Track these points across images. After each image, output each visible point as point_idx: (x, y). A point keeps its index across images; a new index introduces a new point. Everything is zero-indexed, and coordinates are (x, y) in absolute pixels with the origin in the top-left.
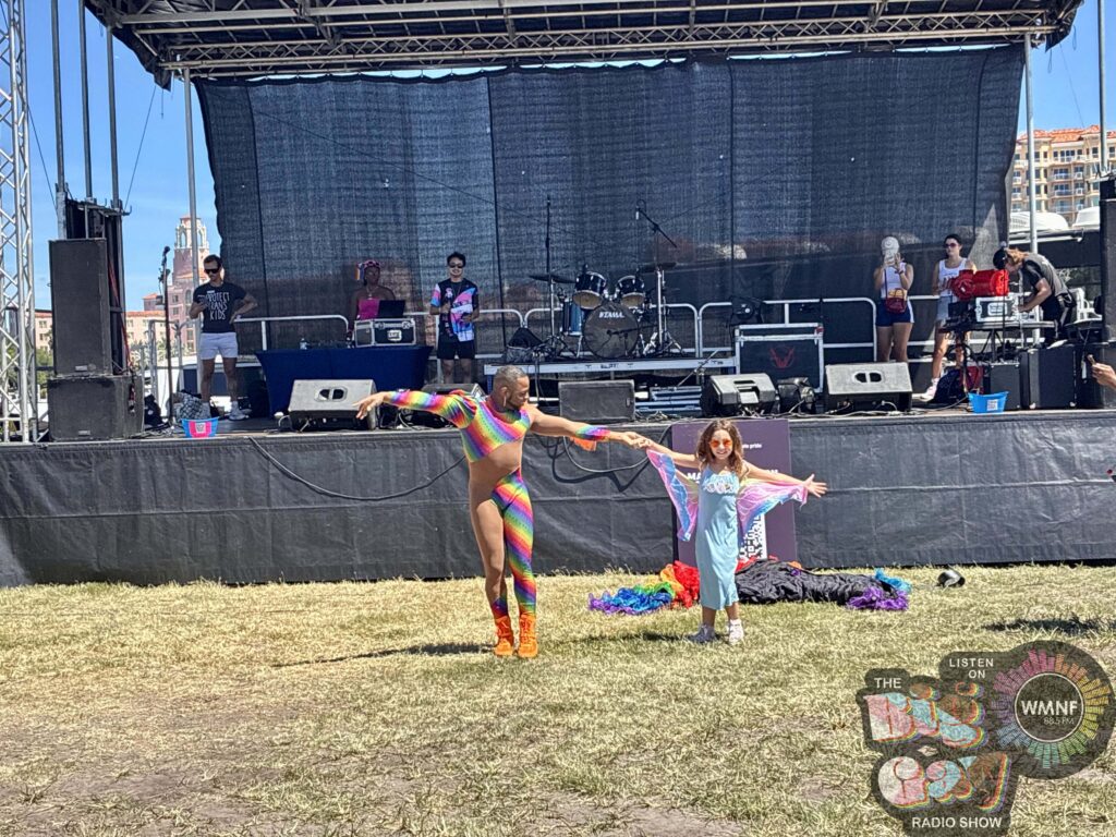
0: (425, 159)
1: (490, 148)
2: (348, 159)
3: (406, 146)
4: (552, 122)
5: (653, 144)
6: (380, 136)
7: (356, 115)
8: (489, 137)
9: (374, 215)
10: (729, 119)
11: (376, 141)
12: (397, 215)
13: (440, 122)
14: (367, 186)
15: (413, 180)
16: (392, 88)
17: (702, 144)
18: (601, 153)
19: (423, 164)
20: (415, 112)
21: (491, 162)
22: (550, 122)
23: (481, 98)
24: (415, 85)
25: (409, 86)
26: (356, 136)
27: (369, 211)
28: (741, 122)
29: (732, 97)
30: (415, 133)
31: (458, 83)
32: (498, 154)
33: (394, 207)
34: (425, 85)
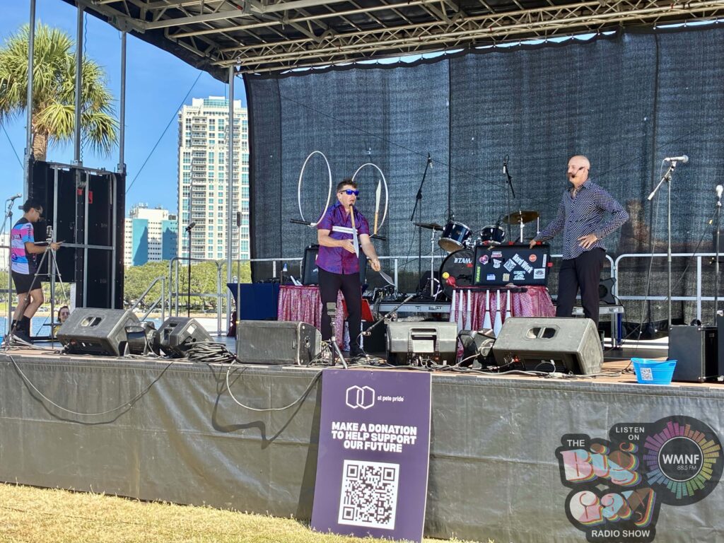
0: (398, 131)
1: (448, 119)
2: (343, 132)
3: (385, 120)
4: (500, 94)
5: (583, 110)
6: (366, 114)
7: (351, 96)
8: (448, 109)
10: (654, 83)
11: (363, 117)
13: (411, 99)
14: (356, 153)
15: (389, 148)
16: (377, 73)
17: (627, 108)
18: (539, 120)
19: (396, 134)
20: (393, 92)
21: (448, 131)
22: (498, 94)
23: (444, 77)
24: (394, 70)
25: (389, 70)
26: (349, 114)
28: (664, 86)
29: (658, 63)
30: (392, 109)
31: (427, 65)
32: (454, 124)
34: (402, 68)
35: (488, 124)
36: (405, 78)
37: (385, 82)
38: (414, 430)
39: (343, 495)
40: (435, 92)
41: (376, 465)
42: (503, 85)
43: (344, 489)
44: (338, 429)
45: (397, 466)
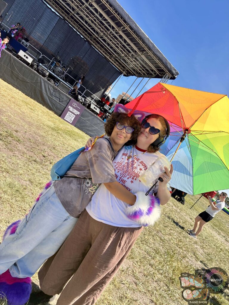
0: (43, 21)
1: (53, 28)
2: (31, 10)
3: (41, 16)
4: (64, 32)
5: (75, 47)
6: (38, 11)
7: (37, 5)
8: (54, 26)
12: (33, 25)
13: (49, 17)
14: (31, 16)
17: (80, 53)
18: (68, 42)
20: (46, 13)
23: (57, 20)
25: (48, 8)
26: (35, 8)
27: (29, 20)
28: (87, 54)
29: (88, 50)
30: (44, 16)
31: (55, 14)
32: (54, 30)
34: (50, 10)
35: (59, 35)
36: (50, 13)
37: (46, 9)
38: (79, 113)
39: (66, 116)
40: (54, 21)
41: (72, 114)
42: (66, 31)
43: (67, 115)
44: (70, 107)
45: (75, 116)
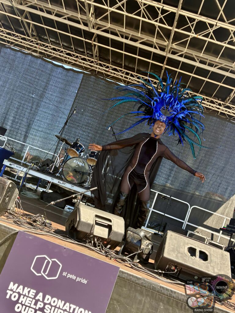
0: (50, 93)
1: (74, 98)
2: (24, 82)
3: (46, 86)
7: (34, 69)
9: (24, 104)
11: (36, 80)
12: (32, 107)
13: (61, 83)
14: (26, 94)
15: (43, 98)
16: (50, 66)
19: (49, 94)
20: (54, 76)
21: (73, 103)
22: (99, 97)
23: (79, 80)
24: (58, 68)
26: (31, 76)
27: (23, 102)
33: (33, 104)
34: (62, 69)
35: (91, 107)
36: (62, 73)
37: (52, 71)
40: (73, 85)
42: (103, 95)
44: (14, 290)
